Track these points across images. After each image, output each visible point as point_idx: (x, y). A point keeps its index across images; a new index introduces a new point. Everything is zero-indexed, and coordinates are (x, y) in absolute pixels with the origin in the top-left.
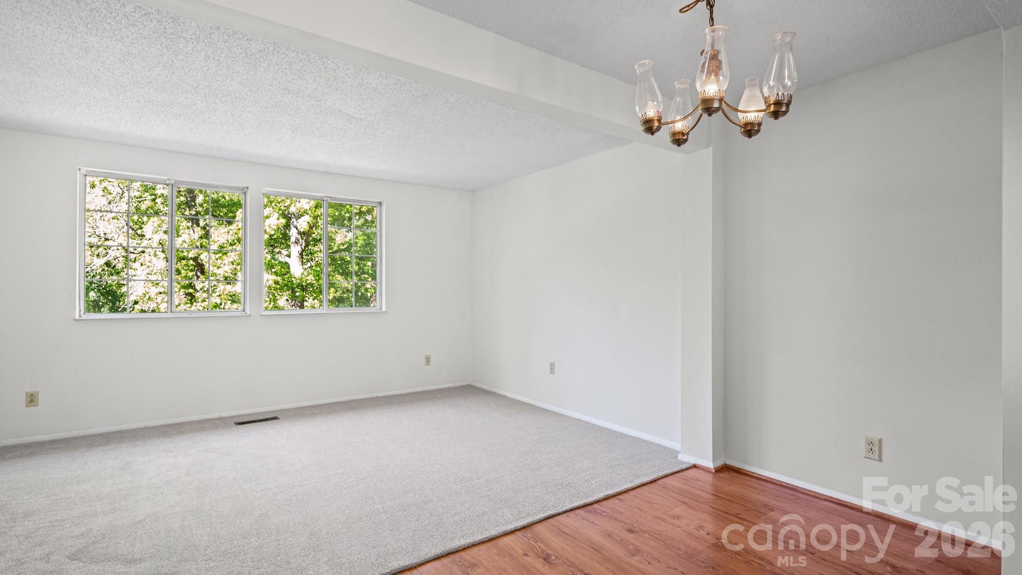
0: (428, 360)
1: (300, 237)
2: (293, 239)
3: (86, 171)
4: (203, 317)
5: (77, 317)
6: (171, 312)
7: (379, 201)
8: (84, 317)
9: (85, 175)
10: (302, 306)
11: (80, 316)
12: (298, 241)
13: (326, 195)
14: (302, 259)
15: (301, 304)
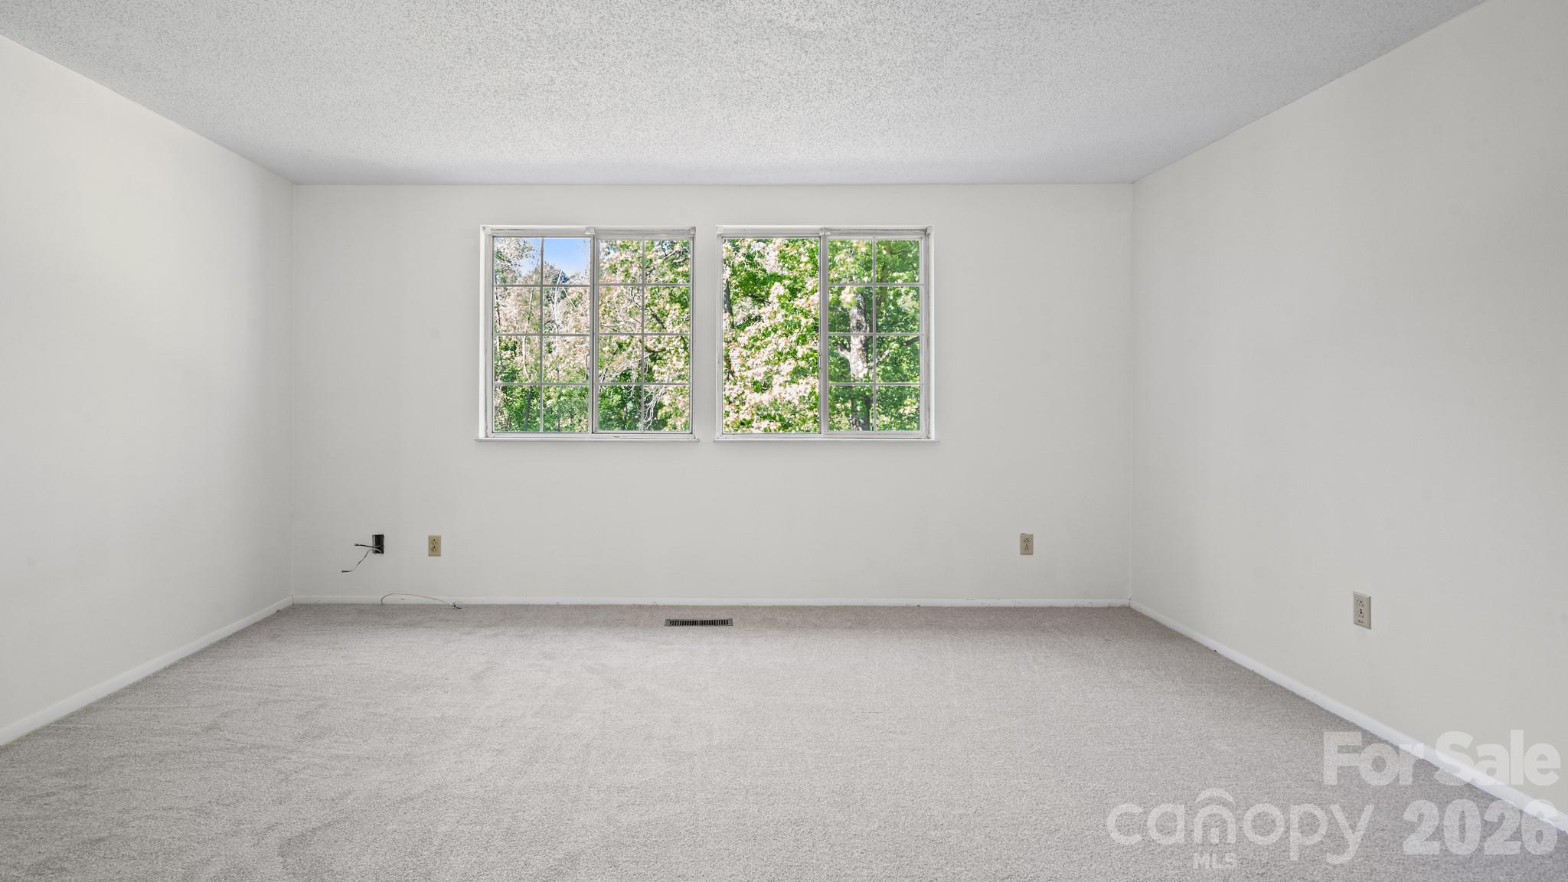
0: (1027, 545)
1: (864, 320)
2: (853, 323)
3: (492, 229)
4: (630, 442)
5: (482, 436)
6: (593, 433)
7: (923, 226)
8: (491, 437)
9: (493, 237)
10: (866, 426)
11: (487, 436)
12: (860, 324)
13: (823, 226)
14: (867, 352)
15: (865, 421)
